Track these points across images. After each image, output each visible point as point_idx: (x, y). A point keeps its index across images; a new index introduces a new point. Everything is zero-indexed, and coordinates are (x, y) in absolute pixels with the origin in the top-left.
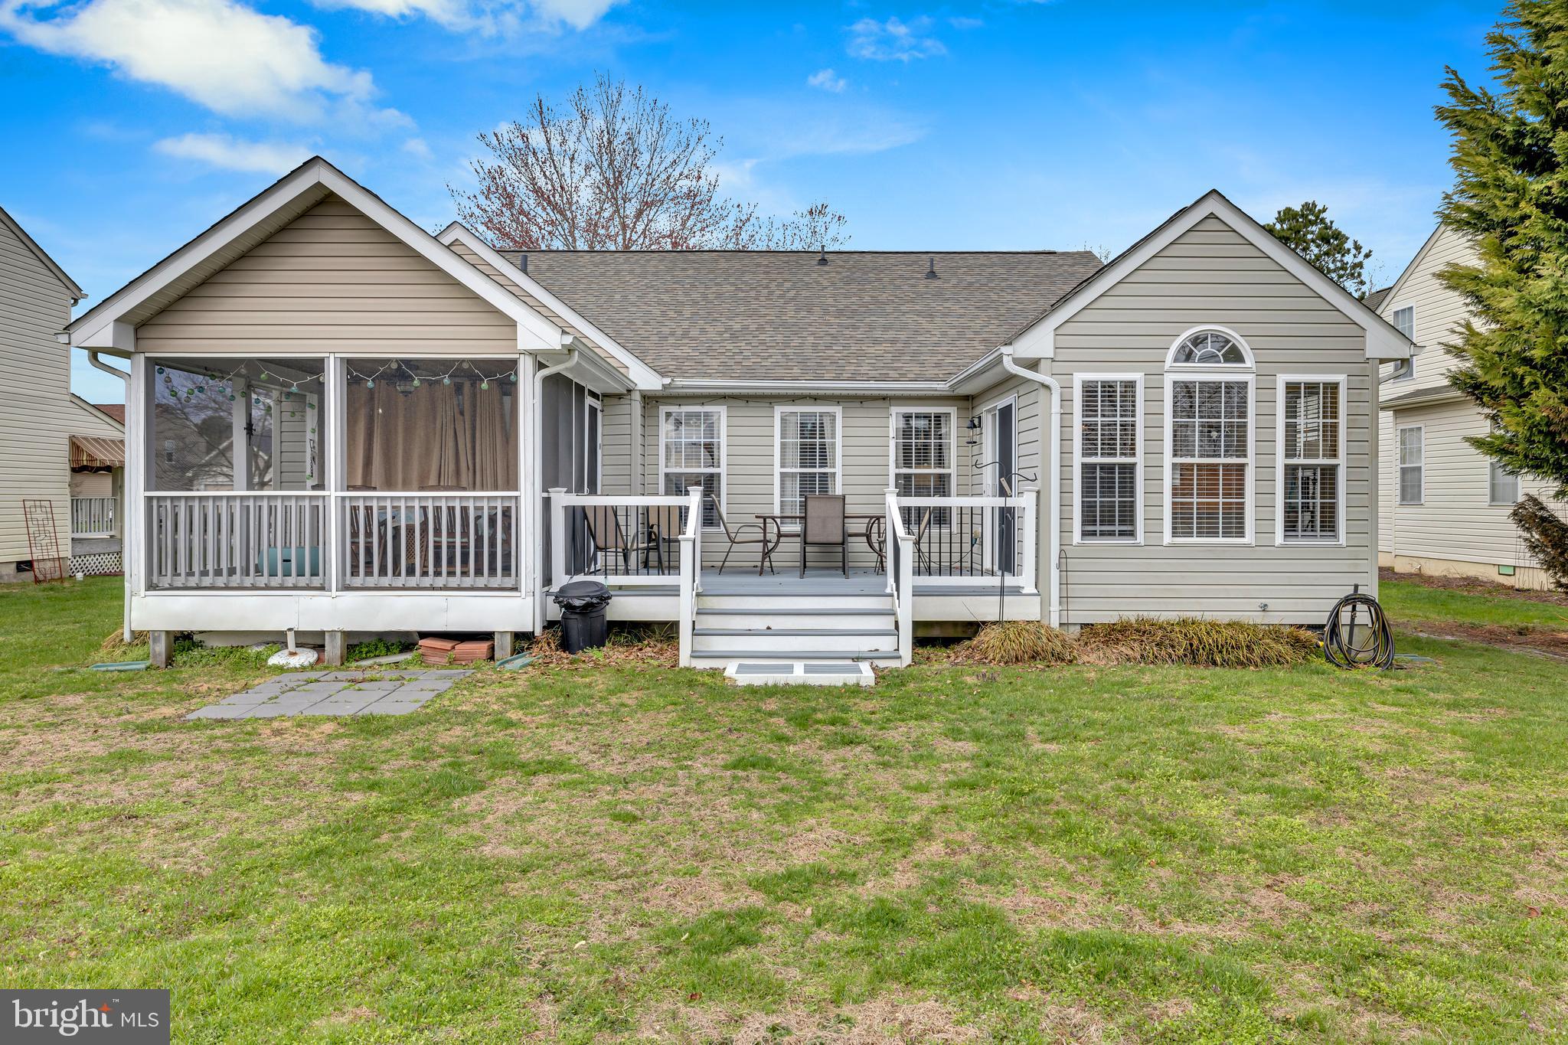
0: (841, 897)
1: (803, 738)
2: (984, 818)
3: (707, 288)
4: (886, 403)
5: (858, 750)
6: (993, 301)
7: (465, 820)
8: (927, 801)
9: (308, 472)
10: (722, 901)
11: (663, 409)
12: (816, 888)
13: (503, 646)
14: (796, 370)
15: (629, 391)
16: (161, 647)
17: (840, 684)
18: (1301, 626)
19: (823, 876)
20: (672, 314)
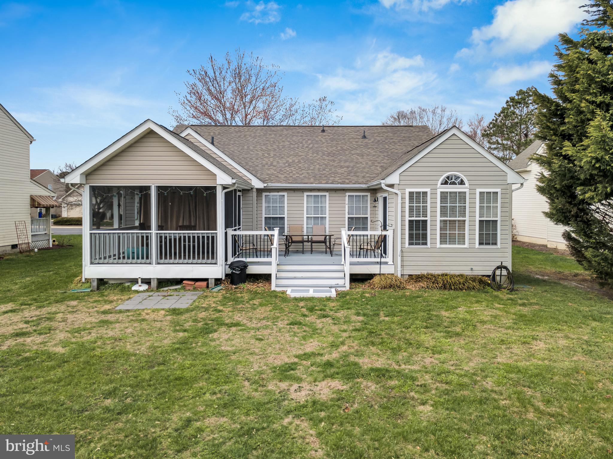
0: (318, 359)
1: (311, 315)
2: (360, 339)
3: (279, 143)
4: (344, 192)
5: (328, 319)
6: (387, 149)
7: (214, 340)
8: (345, 335)
9: (136, 218)
10: (287, 360)
11: (264, 194)
12: (312, 357)
13: (212, 283)
14: (312, 180)
15: (252, 189)
16: (95, 284)
17: (324, 297)
18: (484, 276)
19: (313, 354)
20: (266, 155)
